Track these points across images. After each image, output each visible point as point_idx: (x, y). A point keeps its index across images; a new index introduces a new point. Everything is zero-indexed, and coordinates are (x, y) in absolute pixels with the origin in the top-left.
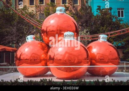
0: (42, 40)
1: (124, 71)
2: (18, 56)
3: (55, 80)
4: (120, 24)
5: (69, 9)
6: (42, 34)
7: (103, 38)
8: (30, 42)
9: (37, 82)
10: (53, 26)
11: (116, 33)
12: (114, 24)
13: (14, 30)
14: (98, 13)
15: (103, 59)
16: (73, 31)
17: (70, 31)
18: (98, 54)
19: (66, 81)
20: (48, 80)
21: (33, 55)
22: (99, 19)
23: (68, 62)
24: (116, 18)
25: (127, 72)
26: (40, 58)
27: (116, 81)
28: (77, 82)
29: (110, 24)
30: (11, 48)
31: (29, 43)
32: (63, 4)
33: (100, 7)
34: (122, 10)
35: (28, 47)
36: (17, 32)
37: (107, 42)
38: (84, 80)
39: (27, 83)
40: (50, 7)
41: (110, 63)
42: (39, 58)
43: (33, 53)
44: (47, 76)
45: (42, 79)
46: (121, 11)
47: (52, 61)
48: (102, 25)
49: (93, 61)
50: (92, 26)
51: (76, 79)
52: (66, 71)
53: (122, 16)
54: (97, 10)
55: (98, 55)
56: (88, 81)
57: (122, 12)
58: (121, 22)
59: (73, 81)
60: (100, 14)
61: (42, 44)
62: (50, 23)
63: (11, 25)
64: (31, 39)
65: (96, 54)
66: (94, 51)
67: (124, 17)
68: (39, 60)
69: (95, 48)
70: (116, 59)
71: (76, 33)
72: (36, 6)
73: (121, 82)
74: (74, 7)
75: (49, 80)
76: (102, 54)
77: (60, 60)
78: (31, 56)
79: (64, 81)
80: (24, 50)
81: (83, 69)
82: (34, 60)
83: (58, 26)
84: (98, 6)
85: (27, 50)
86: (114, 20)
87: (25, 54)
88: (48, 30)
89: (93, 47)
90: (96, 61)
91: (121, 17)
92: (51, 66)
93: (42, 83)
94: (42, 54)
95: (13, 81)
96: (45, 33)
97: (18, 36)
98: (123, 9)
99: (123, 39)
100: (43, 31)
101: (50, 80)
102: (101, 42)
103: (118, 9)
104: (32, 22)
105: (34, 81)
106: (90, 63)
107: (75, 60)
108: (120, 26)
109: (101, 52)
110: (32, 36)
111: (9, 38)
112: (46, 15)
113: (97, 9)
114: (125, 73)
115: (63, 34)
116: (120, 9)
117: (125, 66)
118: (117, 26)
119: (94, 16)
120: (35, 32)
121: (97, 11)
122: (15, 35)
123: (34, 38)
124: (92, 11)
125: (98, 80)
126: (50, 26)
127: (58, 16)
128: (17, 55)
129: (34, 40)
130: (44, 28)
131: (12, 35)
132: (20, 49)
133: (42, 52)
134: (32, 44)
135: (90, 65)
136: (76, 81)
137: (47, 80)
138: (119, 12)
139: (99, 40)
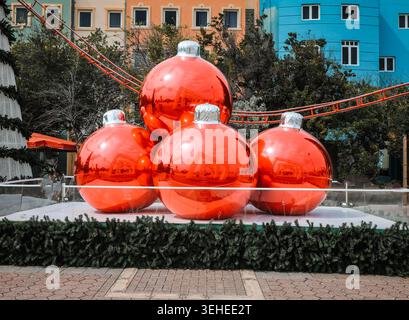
0: (140, 121)
1: (344, 204)
2: (83, 161)
3: (170, 219)
4: (347, 83)
5: (214, 41)
6: (143, 108)
7: (291, 121)
8: (112, 126)
9: (129, 222)
10: (170, 89)
11: (334, 106)
12: (330, 82)
13: (69, 93)
14: (287, 53)
15: (291, 173)
16: (218, 103)
17: (211, 102)
18: (277, 159)
19: (196, 222)
20: (154, 220)
21: (119, 159)
22: (292, 69)
23: (203, 176)
24: (335, 68)
25: (351, 207)
26: (136, 166)
27: (316, 225)
28: (224, 225)
29: (319, 82)
30: (59, 141)
31: (110, 129)
32: (197, 25)
33: (295, 35)
34: (354, 46)
35: (107, 140)
36: (76, 98)
37: (302, 132)
38: (241, 221)
39: (105, 225)
40: (164, 37)
41: (307, 184)
42: (133, 168)
43: (119, 155)
44: (153, 211)
45: (140, 216)
46: (350, 47)
47: (165, 174)
48: (299, 84)
49: (266, 177)
50: (272, 86)
51: (221, 219)
52: (198, 200)
53: (354, 61)
54: (286, 45)
55: (278, 162)
56: (251, 223)
57: (354, 51)
58: (349, 79)
59: (214, 222)
60: (293, 56)
61: (140, 134)
62: (162, 80)
63: (61, 81)
64: (115, 119)
65: (272, 159)
66: (270, 151)
67: (358, 64)
68: (133, 172)
69: (272, 144)
70: (322, 173)
71: (225, 107)
72: (127, 32)
73: (329, 228)
74: (225, 35)
75: (157, 219)
76: (289, 161)
77: (184, 172)
78: (114, 162)
79: (193, 223)
80: (99, 147)
81: (239, 195)
82: (122, 171)
83: (181, 88)
84: (290, 34)
85: (104, 146)
86: (330, 73)
87: (99, 156)
88: (157, 98)
89: (268, 142)
90: (271, 176)
91: (350, 64)
92: (163, 187)
93: (139, 226)
94: (140, 158)
95: (72, 220)
96: (150, 106)
97: (80, 109)
98: (356, 44)
99: (351, 122)
100: (146, 101)
101: (160, 219)
102: (286, 129)
103: (343, 44)
104: (117, 74)
105: (121, 221)
106: (255, 181)
107: (220, 173)
108: (344, 90)
109: (286, 156)
110: (118, 112)
111: (56, 113)
112: (152, 57)
113: (288, 42)
114: (345, 210)
115: (192, 109)
116: (347, 44)
117: (346, 190)
118: (337, 88)
119: (277, 60)
120: (122, 101)
121: (286, 48)
122: (70, 107)
123: (123, 118)
124: (275, 47)
125: (273, 222)
126: (163, 87)
127: (182, 64)
128: (79, 159)
129: (121, 122)
130: (146, 92)
131: (63, 106)
132: (86, 143)
133: (142, 152)
134: (118, 132)
135: (257, 186)
136: (222, 222)
137: (151, 218)
138: (345, 50)
139: (281, 125)
